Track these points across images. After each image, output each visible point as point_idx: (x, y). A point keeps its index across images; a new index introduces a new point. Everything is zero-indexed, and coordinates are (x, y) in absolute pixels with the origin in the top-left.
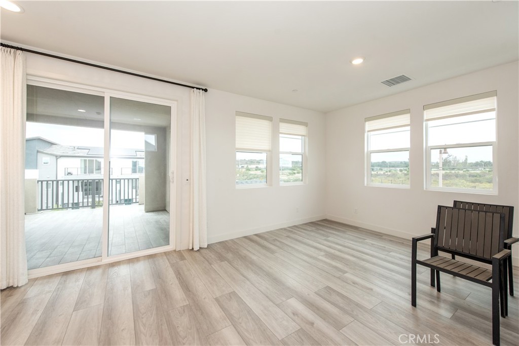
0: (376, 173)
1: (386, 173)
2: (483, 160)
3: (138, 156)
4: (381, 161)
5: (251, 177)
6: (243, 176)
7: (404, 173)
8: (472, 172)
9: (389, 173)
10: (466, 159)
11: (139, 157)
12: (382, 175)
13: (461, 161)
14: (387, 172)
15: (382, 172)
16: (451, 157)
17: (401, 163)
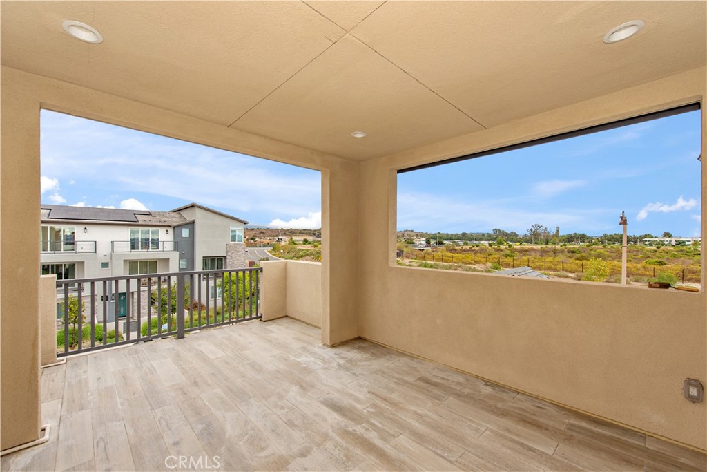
0: (460, 247)
1: (473, 249)
2: (577, 233)
3: (140, 223)
4: (460, 232)
5: (301, 253)
6: (288, 252)
7: (494, 248)
8: (569, 246)
9: (477, 249)
10: (558, 231)
11: (143, 223)
12: (468, 250)
13: (551, 234)
14: (474, 247)
15: (468, 247)
16: (541, 229)
17: (483, 235)
